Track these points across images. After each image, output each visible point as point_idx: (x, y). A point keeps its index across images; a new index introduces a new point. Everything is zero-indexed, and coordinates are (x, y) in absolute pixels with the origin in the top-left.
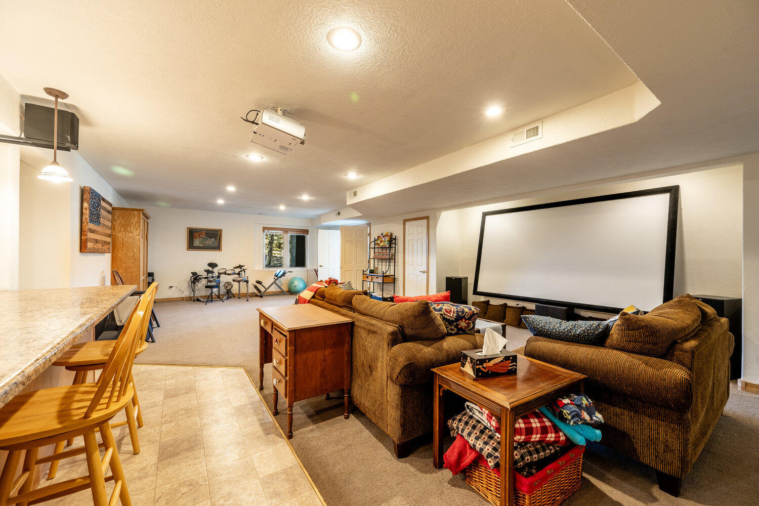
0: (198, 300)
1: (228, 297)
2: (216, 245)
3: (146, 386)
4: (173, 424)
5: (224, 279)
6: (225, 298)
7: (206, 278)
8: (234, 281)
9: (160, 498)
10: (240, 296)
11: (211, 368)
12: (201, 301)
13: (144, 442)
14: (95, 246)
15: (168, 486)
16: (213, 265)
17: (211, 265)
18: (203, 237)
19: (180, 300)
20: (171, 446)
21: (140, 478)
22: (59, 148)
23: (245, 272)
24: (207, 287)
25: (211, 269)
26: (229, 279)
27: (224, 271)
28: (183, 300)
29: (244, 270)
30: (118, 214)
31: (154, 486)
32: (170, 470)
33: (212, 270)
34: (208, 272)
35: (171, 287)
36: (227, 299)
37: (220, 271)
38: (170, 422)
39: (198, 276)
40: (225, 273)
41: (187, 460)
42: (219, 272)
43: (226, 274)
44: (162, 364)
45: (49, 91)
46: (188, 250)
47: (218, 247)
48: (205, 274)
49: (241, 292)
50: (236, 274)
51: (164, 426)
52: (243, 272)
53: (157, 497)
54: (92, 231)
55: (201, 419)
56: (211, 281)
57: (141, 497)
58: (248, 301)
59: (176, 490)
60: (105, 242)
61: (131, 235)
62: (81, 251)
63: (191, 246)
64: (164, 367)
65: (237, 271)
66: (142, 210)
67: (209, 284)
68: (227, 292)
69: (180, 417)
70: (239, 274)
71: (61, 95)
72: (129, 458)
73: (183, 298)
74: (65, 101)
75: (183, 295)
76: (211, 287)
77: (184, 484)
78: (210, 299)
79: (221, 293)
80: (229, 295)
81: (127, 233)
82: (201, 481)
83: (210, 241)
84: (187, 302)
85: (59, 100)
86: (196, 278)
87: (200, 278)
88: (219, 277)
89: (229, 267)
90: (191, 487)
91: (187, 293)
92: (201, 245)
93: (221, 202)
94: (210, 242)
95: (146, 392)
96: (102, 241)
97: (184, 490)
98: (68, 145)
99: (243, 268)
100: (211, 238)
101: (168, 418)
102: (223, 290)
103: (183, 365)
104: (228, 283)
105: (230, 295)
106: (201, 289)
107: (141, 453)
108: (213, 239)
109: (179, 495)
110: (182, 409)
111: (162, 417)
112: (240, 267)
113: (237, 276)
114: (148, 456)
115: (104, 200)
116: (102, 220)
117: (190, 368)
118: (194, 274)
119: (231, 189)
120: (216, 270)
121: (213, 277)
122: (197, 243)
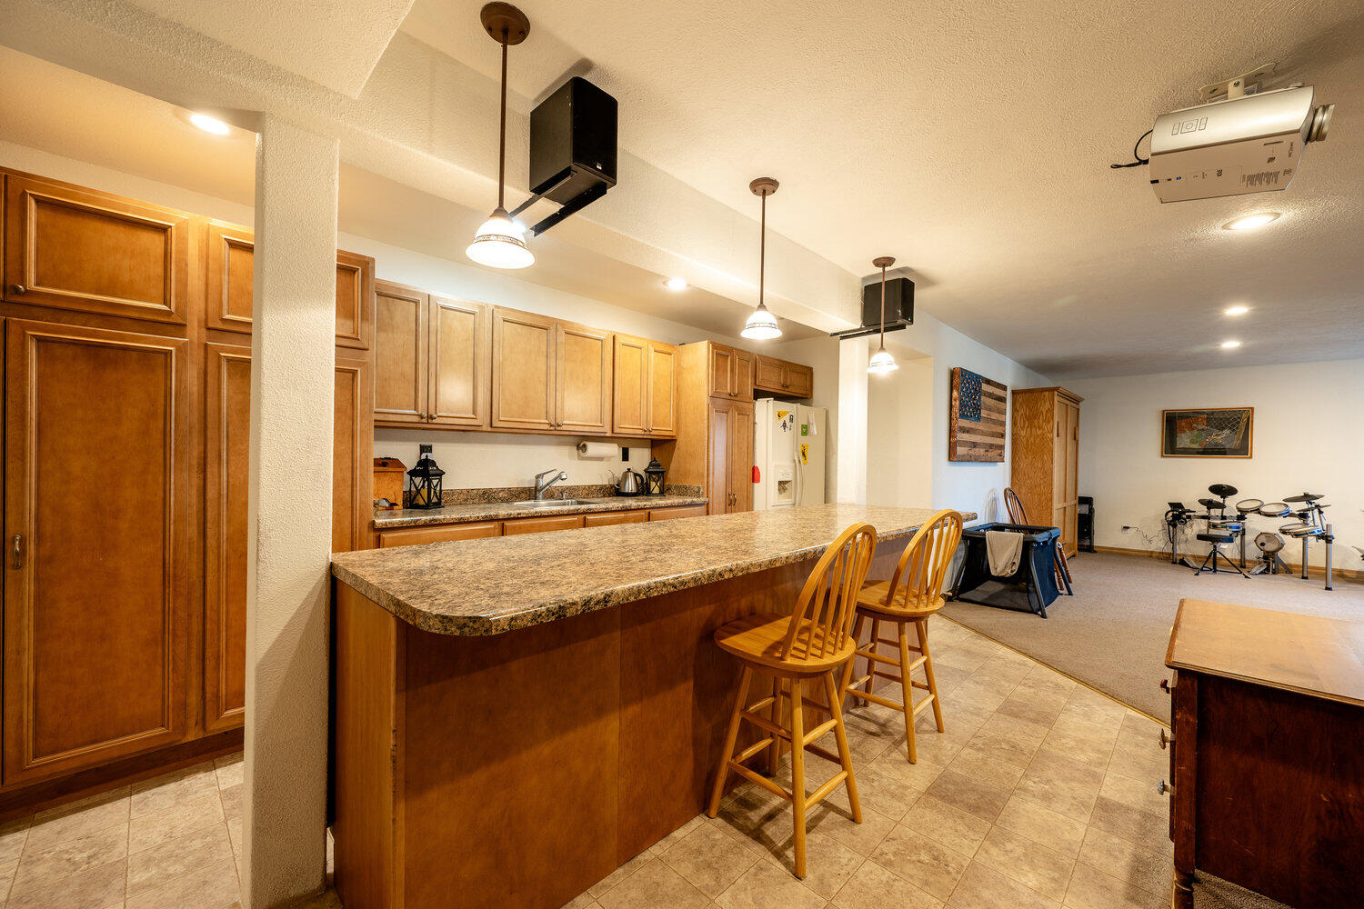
0: (1183, 563)
1: (1268, 569)
2: (1236, 443)
3: (987, 679)
4: (981, 755)
5: (1255, 524)
6: (1257, 569)
7: (1203, 517)
8: (1284, 532)
9: (893, 839)
10: (1303, 573)
11: (1110, 701)
12: (1188, 566)
13: (929, 753)
14: (971, 452)
15: (912, 833)
16: (1225, 491)
17: (1216, 489)
18: (1200, 427)
19: (1144, 556)
20: (955, 783)
21: (893, 796)
22: (886, 330)
23: (1320, 512)
24: (1200, 537)
25: (1217, 498)
26: (1273, 526)
27: (1254, 505)
28: (1151, 556)
29: (1317, 506)
30: (1021, 400)
31: (898, 819)
32: (929, 815)
33: (1221, 501)
34: (1210, 504)
35: (1128, 528)
36: (1261, 573)
37: (1244, 506)
38: (979, 750)
39: (1184, 513)
40: (1258, 511)
41: (959, 821)
42: (1241, 506)
43: (1259, 513)
44: (1031, 657)
45: (878, 263)
46: (1162, 456)
47: (1243, 450)
48: (1203, 510)
49: (1310, 563)
50: (1292, 515)
51: (967, 751)
52: (1316, 510)
53: (891, 835)
54: (964, 430)
55: (1026, 776)
56: (1215, 526)
57: (877, 819)
58: (1327, 589)
59: (916, 847)
60: (992, 445)
61: (1039, 432)
62: (950, 460)
63: (1171, 448)
64: (1031, 662)
65: (1296, 507)
66: (1056, 389)
67: (1213, 532)
68: (1266, 558)
69: (996, 752)
70: (1303, 516)
71: (890, 261)
72: (901, 762)
73: (1152, 552)
74: (894, 266)
75: (1152, 547)
76: (1215, 540)
77: (931, 849)
78: (1212, 564)
79: (1247, 558)
80: (1271, 563)
81: (1034, 429)
82: (952, 867)
83: (1217, 435)
84: (1157, 563)
85: (887, 269)
86: (1178, 515)
87: (1189, 517)
88: (1241, 518)
89: (1272, 496)
90: (935, 862)
91: (1159, 544)
92: (1196, 446)
93: (1231, 345)
94: (1221, 437)
95: (981, 688)
96: (986, 444)
97: (925, 857)
98: (900, 322)
99: (1317, 502)
100: (1223, 429)
101: (980, 743)
102: (1253, 552)
103: (1064, 673)
104: (1269, 536)
105: (1273, 566)
106: (1190, 541)
107: (916, 765)
108: (1227, 432)
109: (914, 858)
110: (1008, 742)
111: (974, 736)
112: (1307, 498)
113: (1297, 520)
114: (919, 777)
115: (988, 382)
116: (984, 413)
117: (1074, 684)
118: (1176, 506)
119: (1237, 311)
120: (1231, 503)
121: (1223, 518)
122: (1184, 440)
